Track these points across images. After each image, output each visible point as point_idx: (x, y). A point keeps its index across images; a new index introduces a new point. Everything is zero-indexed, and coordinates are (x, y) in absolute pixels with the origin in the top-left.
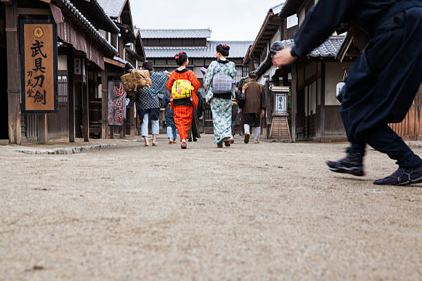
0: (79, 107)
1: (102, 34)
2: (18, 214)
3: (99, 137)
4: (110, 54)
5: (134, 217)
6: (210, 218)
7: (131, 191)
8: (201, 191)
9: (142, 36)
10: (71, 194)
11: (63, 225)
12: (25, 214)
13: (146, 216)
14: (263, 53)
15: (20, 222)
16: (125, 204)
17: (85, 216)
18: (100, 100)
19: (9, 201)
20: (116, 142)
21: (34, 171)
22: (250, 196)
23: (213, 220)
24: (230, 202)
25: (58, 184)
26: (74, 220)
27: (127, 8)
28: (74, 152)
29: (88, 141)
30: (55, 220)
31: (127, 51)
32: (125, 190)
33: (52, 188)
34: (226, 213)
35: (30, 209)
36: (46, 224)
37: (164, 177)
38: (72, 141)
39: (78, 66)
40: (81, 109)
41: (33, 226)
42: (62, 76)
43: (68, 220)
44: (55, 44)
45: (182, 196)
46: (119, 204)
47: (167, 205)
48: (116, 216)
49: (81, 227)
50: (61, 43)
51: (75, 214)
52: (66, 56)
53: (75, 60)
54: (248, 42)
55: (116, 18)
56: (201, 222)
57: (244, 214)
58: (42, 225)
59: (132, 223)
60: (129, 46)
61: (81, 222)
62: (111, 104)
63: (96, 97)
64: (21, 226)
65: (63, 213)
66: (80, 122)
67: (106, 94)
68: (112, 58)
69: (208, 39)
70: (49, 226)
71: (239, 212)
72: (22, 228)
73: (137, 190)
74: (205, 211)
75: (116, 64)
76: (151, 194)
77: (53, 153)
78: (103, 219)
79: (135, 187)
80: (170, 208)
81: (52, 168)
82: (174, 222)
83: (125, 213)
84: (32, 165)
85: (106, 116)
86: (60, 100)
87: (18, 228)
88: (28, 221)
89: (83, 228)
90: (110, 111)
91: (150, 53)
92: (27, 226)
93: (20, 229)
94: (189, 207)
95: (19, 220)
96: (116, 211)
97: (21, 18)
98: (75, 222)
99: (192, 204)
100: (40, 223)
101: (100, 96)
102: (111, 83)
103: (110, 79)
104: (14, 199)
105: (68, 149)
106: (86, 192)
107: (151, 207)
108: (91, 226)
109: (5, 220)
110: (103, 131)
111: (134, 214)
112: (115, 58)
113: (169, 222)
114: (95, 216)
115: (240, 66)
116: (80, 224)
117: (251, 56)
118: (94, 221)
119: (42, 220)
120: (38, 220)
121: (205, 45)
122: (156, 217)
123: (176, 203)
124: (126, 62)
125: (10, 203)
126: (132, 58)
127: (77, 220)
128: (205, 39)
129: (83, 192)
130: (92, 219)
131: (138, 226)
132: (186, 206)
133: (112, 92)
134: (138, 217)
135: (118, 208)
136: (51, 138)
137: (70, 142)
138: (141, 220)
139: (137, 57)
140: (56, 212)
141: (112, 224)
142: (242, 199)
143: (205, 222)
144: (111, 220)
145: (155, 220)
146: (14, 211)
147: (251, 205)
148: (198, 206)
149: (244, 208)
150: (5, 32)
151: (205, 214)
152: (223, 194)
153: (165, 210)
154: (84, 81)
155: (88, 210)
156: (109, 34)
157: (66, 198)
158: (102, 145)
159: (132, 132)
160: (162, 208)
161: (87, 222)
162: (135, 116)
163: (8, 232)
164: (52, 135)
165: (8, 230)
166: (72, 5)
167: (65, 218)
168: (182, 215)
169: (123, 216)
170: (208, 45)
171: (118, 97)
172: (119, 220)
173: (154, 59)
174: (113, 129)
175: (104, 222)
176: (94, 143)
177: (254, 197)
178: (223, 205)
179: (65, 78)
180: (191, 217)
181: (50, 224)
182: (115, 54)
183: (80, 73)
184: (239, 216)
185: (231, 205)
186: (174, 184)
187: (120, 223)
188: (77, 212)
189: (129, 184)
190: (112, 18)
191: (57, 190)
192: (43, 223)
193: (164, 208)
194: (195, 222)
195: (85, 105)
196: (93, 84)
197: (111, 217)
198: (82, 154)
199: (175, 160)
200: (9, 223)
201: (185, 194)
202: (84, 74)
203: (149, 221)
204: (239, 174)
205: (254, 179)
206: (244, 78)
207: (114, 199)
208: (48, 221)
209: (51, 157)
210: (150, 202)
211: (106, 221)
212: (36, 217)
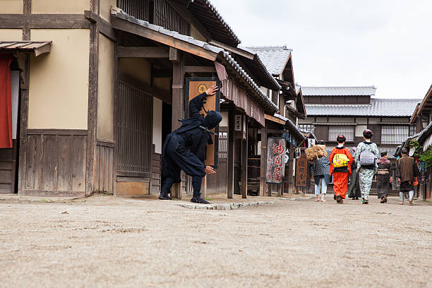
0: (239, 163)
1: (263, 91)
2: (179, 264)
3: (256, 194)
4: (271, 111)
5: (295, 276)
6: (375, 282)
7: (290, 248)
8: (365, 253)
9: (304, 94)
10: (230, 249)
11: (222, 278)
12: (185, 266)
13: (306, 275)
15: (181, 274)
16: (284, 261)
17: (244, 271)
18: (259, 157)
19: (170, 252)
20: (274, 200)
21: (194, 224)
22: (419, 262)
23: (379, 284)
24: (397, 266)
25: (217, 239)
26: (233, 274)
27: (289, 65)
28: (231, 209)
29: (245, 198)
30: (214, 274)
31: (287, 108)
32: (284, 248)
33: (212, 242)
34: (393, 277)
35: (191, 261)
36: (205, 277)
37: (324, 237)
38: (230, 197)
39: (238, 122)
40: (240, 165)
41: (193, 278)
42: (222, 132)
43: (227, 274)
44: (218, 101)
45: (344, 257)
46: (278, 262)
47: (328, 266)
48: (275, 273)
49: (240, 282)
50: (223, 100)
51: (234, 268)
52: (227, 113)
53: (236, 116)
54: (416, 100)
55: (278, 76)
56: (365, 285)
57: (413, 280)
58: (202, 277)
59: (292, 281)
60: (290, 104)
61: (240, 277)
62: (270, 162)
63: (255, 154)
64: (181, 277)
65: (222, 267)
66: (238, 179)
67: (265, 151)
68: (273, 115)
69: (372, 97)
70: (209, 279)
71: (408, 278)
72: (183, 280)
73: (297, 248)
74: (370, 274)
75: (276, 121)
76: (311, 253)
77: (212, 209)
78: (262, 275)
79: (295, 245)
80: (332, 269)
81: (211, 223)
82: (336, 282)
83: (285, 271)
84: (192, 219)
85: (265, 173)
86: (220, 155)
87: (179, 279)
88: (188, 272)
89: (242, 283)
90: (268, 168)
91: (310, 110)
92: (187, 277)
93: (181, 280)
94: (352, 269)
95: (179, 271)
96: (275, 268)
97: (187, 75)
98: (235, 277)
99: (356, 265)
100: (200, 276)
101: (259, 153)
102: (270, 140)
103: (269, 135)
104: (175, 251)
105: (227, 205)
106: (245, 248)
107: (312, 266)
108: (250, 281)
109: (167, 271)
110: (261, 188)
111: (294, 272)
112: (275, 115)
113: (331, 283)
114: (254, 272)
115: (407, 125)
116: (240, 279)
117: (420, 115)
118: (253, 277)
119: (201, 272)
120: (198, 272)
121: (369, 103)
122: (317, 277)
123: (339, 264)
124: (286, 119)
125: (172, 255)
126: (292, 114)
127: (237, 275)
128: (369, 96)
129: (241, 247)
130: (251, 275)
131: (299, 285)
132: (349, 268)
133: (271, 150)
134: (298, 276)
135: (277, 266)
136: (210, 194)
137: (228, 198)
138: (301, 279)
139: (299, 113)
140: (215, 265)
141: (272, 281)
142: (411, 264)
143: (370, 285)
144: (271, 277)
145: (316, 279)
146: (175, 262)
147: (421, 271)
148: (361, 268)
149: (413, 273)
150: (171, 89)
151: (369, 277)
152: (388, 257)
153: (326, 270)
154: (244, 137)
155: (247, 265)
156: (271, 91)
157: (225, 252)
158: (260, 202)
159: (290, 190)
160: (323, 268)
161: (246, 277)
162: (294, 175)
163: (170, 282)
164: (211, 191)
165: (169, 280)
167: (224, 272)
168: (345, 276)
169: (282, 273)
170: (372, 103)
171: (276, 154)
172: (278, 277)
173: (315, 117)
174: (271, 186)
175: (263, 278)
176: (252, 200)
177: (424, 263)
178: (389, 269)
179: (225, 134)
180: (354, 279)
181: (209, 277)
182: (275, 111)
183: (240, 130)
184: (408, 282)
185: (398, 270)
186: (335, 244)
187: (280, 280)
188: (236, 266)
189: (288, 242)
190: (274, 75)
191: (217, 244)
192: (203, 275)
193: (326, 267)
194: (360, 285)
195: (244, 161)
196: (253, 142)
197: (270, 274)
198: (240, 211)
199: (336, 220)
200: (171, 273)
201: (347, 255)
202: (244, 130)
203: (309, 280)
204: (406, 237)
205: (423, 244)
206: (411, 137)
207: (274, 256)
208: (207, 274)
209: (210, 212)
210: (311, 261)
211: (265, 277)
212: (196, 269)
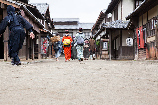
1: (39, 20)
2: (8, 86)
3: (37, 58)
6: (80, 88)
7: (50, 78)
8: (76, 78)
9: (54, 21)
10: (27, 79)
11: (24, 90)
12: (10, 86)
13: (55, 87)
14: (99, 27)
15: (8, 89)
16: (48, 82)
17: (33, 87)
19: (4, 81)
20: (44, 60)
21: (13, 70)
22: (94, 80)
23: (81, 89)
24: (87, 82)
25: (22, 76)
26: (29, 88)
27: (48, 10)
28: (28, 64)
29: (33, 60)
30: (21, 89)
31: (48, 26)
32: (47, 78)
33: (20, 77)
34: (86, 86)
35: (12, 84)
36: (18, 90)
37: (62, 73)
38: (27, 60)
40: (31, 47)
41: (13, 91)
45: (69, 80)
48: (44, 87)
49: (31, 91)
51: (29, 86)
54: (93, 23)
55: (44, 14)
56: (76, 89)
57: (92, 86)
58: (17, 90)
59: (51, 89)
61: (31, 89)
62: (42, 46)
63: (36, 44)
64: (9, 91)
65: (24, 86)
66: (30, 53)
67: (40, 42)
68: (42, 29)
69: (78, 22)
70: (19, 91)
71: (90, 86)
72: (9, 92)
73: (52, 78)
74: (78, 85)
75: (44, 31)
76: (57, 79)
78: (39, 88)
79: (51, 77)
80: (65, 84)
81: (20, 70)
82: (66, 89)
83: (48, 86)
84: (13, 68)
85: (40, 50)
87: (7, 92)
88: (11, 89)
89: (32, 91)
90: (41, 49)
91: (56, 27)
92: (11, 91)
93: (8, 92)
94: (72, 84)
95: (8, 88)
96: (44, 85)
98: (29, 89)
99: (73, 82)
101: (38, 43)
102: (42, 38)
103: (41, 36)
104: (6, 81)
105: (26, 63)
106: (33, 78)
107: (57, 84)
108: (35, 91)
109: (3, 89)
110: (39, 56)
111: (51, 86)
112: (44, 29)
113: (64, 89)
114: (36, 87)
115: (90, 32)
116: (31, 90)
117: (94, 28)
118: (36, 89)
120: (15, 89)
121: (77, 24)
122: (59, 88)
123: (67, 82)
124: (48, 30)
125: (5, 82)
126: (50, 29)
127: (30, 88)
129: (32, 78)
131: (53, 91)
133: (42, 42)
134: (52, 87)
135: (45, 84)
138: (54, 89)
139: (52, 28)
140: (21, 85)
141: (43, 90)
142: (92, 81)
143: (78, 89)
144: (43, 89)
146: (6, 85)
147: (95, 83)
148: (75, 83)
149: (92, 84)
152: (84, 79)
153: (63, 85)
155: (34, 85)
156: (41, 20)
157: (26, 80)
158: (39, 61)
159: (50, 56)
160: (61, 84)
161: (34, 89)
162: (51, 51)
163: (4, 93)
164: (20, 57)
165: (3, 92)
166: (28, 9)
167: (25, 88)
168: (69, 87)
170: (78, 24)
171: (44, 43)
172: (45, 89)
173: (58, 29)
174: (43, 55)
175: (40, 89)
176: (35, 60)
177: (96, 80)
178: (84, 83)
180: (72, 87)
181: (19, 90)
182: (43, 27)
185: (87, 83)
186: (66, 75)
187: (46, 89)
188: (30, 85)
189: (49, 75)
190: (42, 14)
191: (22, 77)
192: (17, 89)
193: (62, 84)
194: (74, 89)
195: (32, 46)
197: (43, 88)
198: (31, 65)
200: (4, 89)
201: (70, 79)
203: (57, 89)
204: (90, 72)
205: (96, 73)
207: (44, 81)
208: (19, 89)
210: (57, 82)
211: (41, 89)
212: (14, 87)
